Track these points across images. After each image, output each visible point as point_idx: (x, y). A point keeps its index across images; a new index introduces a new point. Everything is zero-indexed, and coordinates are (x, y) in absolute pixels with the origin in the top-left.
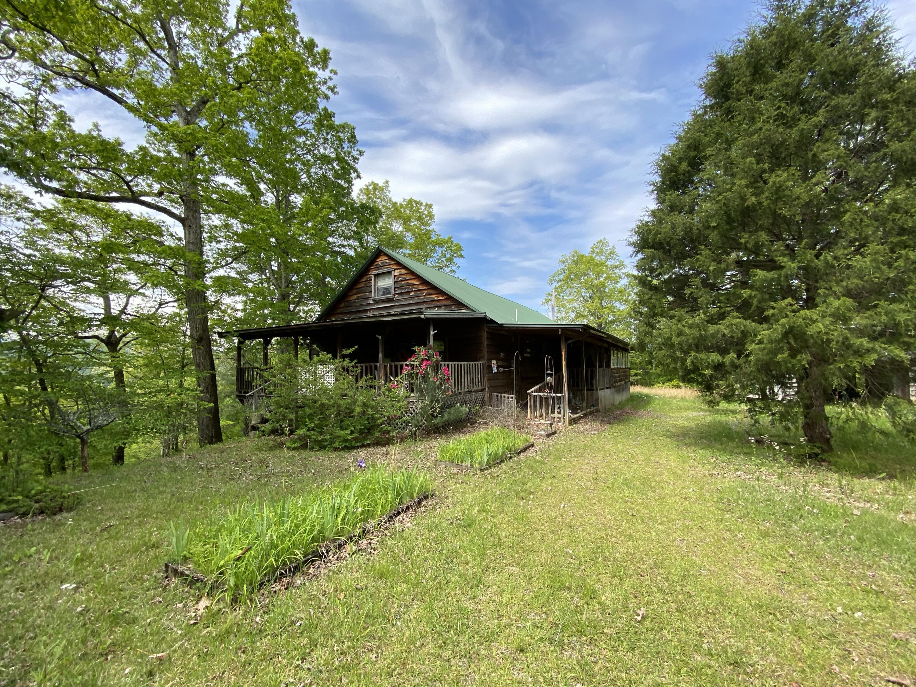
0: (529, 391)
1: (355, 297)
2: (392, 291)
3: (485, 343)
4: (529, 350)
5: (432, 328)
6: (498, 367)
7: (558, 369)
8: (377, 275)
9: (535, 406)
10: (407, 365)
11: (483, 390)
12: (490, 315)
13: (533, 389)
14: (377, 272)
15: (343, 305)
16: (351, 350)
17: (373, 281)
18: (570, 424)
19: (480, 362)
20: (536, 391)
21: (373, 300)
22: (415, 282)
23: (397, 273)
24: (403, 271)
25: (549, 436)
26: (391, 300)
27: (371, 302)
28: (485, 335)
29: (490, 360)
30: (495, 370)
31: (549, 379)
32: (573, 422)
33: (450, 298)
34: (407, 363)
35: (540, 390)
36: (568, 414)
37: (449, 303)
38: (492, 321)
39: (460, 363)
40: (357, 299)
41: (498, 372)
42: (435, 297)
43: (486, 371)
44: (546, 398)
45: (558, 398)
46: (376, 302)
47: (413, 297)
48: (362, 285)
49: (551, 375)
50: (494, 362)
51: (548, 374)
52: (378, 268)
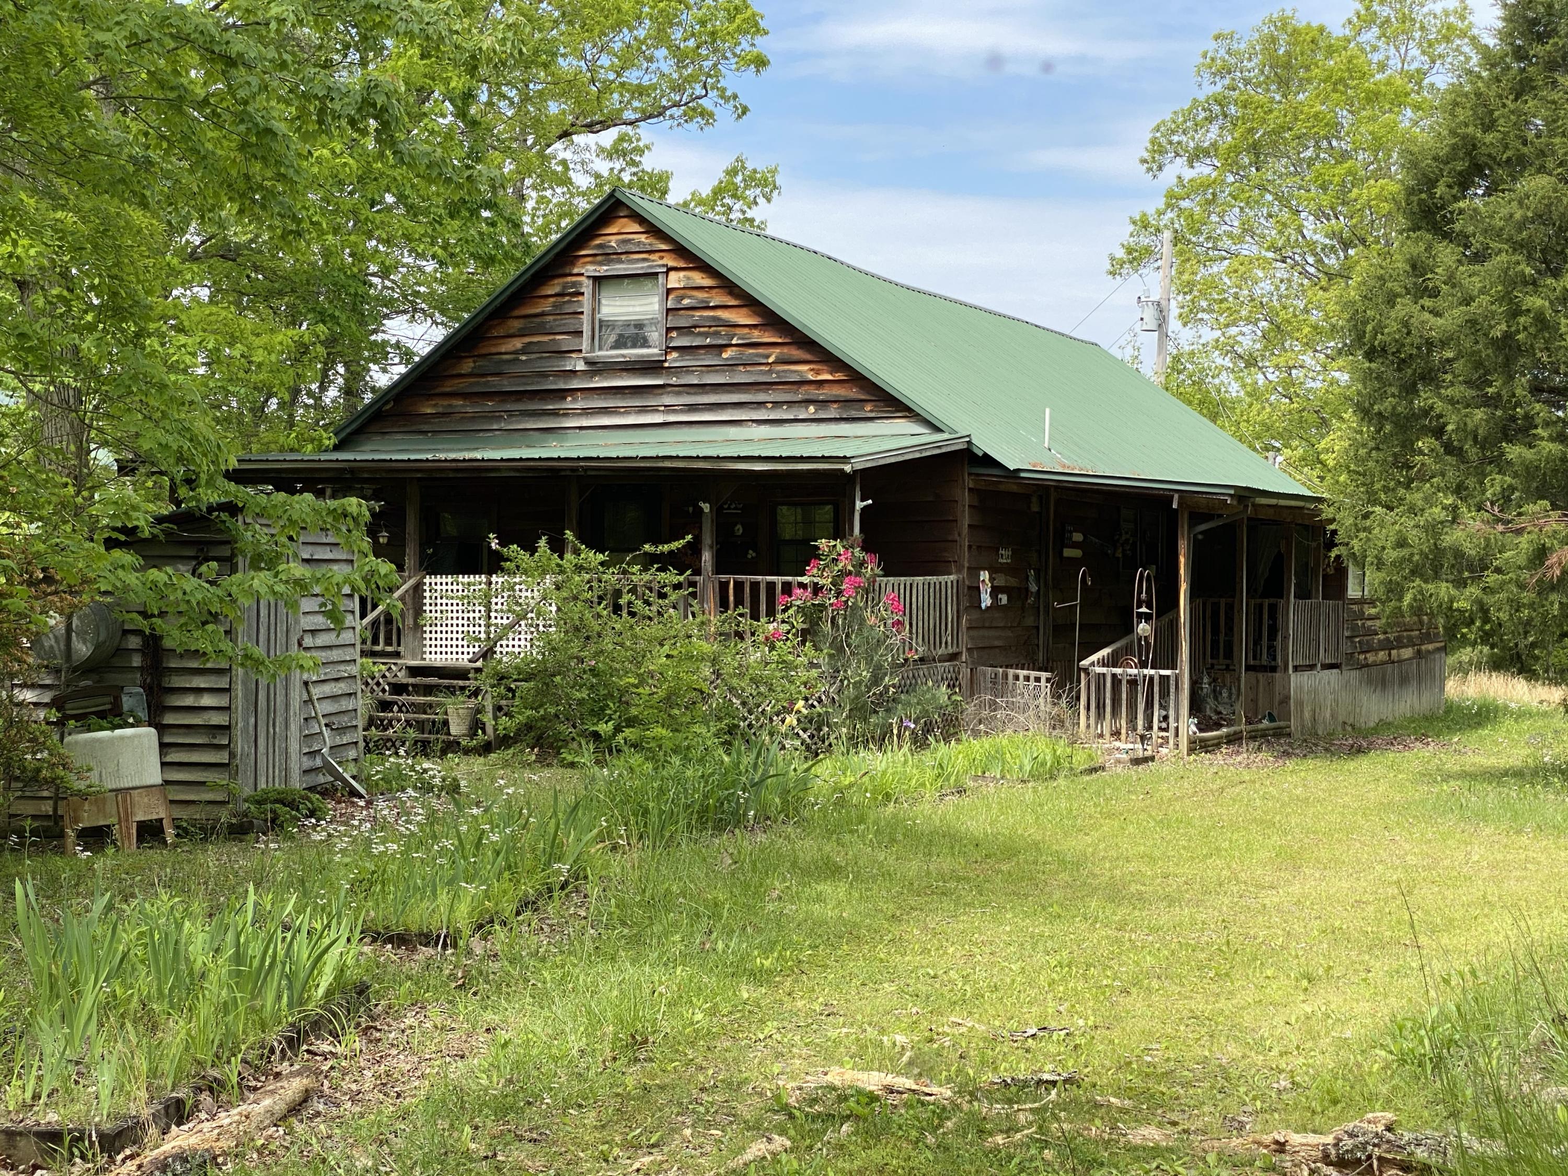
0: (1085, 663)
1: (518, 344)
2: (655, 336)
3: (965, 519)
4: (1078, 537)
5: (858, 495)
6: (995, 592)
7: (1168, 603)
8: (598, 281)
9: (1100, 707)
10: (802, 586)
11: (954, 657)
12: (986, 444)
13: (1094, 658)
14: (603, 270)
15: (467, 366)
16: (675, 545)
17: (586, 300)
18: (1191, 751)
19: (952, 577)
20: (1103, 663)
21: (588, 362)
22: (742, 317)
23: (675, 280)
24: (699, 279)
25: (1137, 762)
26: (652, 367)
27: (581, 366)
28: (966, 498)
29: (974, 572)
30: (986, 601)
31: (1143, 628)
32: (1198, 746)
33: (856, 378)
34: (805, 579)
35: (1113, 661)
36: (1188, 726)
37: (853, 393)
38: (988, 461)
39: (909, 580)
40: (524, 351)
41: (995, 606)
42: (805, 371)
43: (965, 603)
44: (1133, 683)
45: (1164, 679)
46: (596, 368)
47: (731, 366)
48: (546, 306)
49: (1148, 618)
50: (985, 575)
51: (1140, 615)
52: (608, 256)
